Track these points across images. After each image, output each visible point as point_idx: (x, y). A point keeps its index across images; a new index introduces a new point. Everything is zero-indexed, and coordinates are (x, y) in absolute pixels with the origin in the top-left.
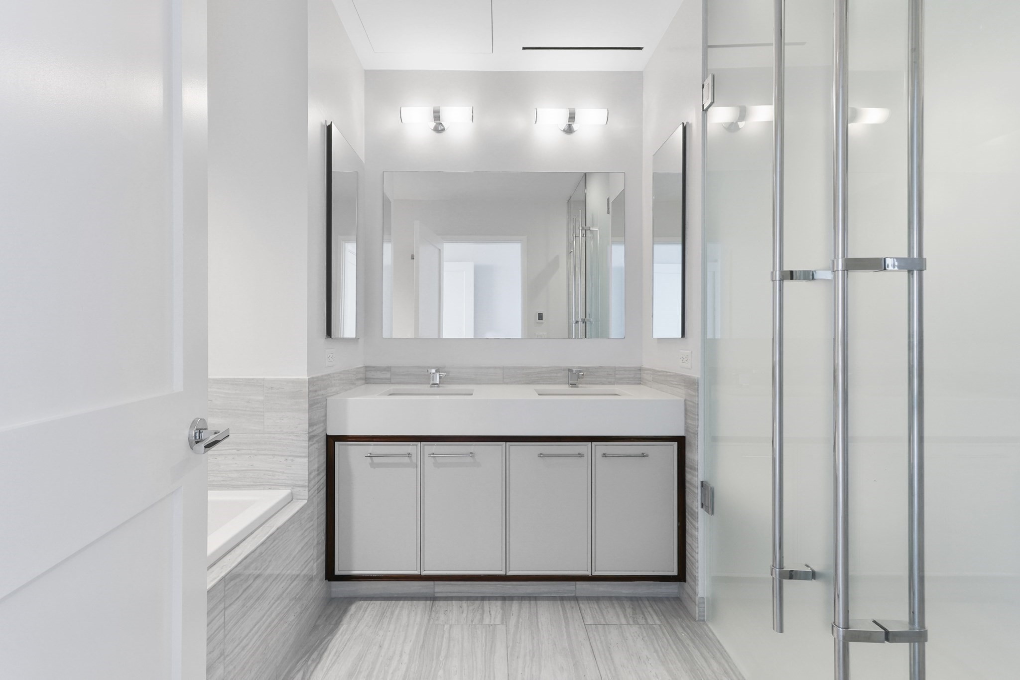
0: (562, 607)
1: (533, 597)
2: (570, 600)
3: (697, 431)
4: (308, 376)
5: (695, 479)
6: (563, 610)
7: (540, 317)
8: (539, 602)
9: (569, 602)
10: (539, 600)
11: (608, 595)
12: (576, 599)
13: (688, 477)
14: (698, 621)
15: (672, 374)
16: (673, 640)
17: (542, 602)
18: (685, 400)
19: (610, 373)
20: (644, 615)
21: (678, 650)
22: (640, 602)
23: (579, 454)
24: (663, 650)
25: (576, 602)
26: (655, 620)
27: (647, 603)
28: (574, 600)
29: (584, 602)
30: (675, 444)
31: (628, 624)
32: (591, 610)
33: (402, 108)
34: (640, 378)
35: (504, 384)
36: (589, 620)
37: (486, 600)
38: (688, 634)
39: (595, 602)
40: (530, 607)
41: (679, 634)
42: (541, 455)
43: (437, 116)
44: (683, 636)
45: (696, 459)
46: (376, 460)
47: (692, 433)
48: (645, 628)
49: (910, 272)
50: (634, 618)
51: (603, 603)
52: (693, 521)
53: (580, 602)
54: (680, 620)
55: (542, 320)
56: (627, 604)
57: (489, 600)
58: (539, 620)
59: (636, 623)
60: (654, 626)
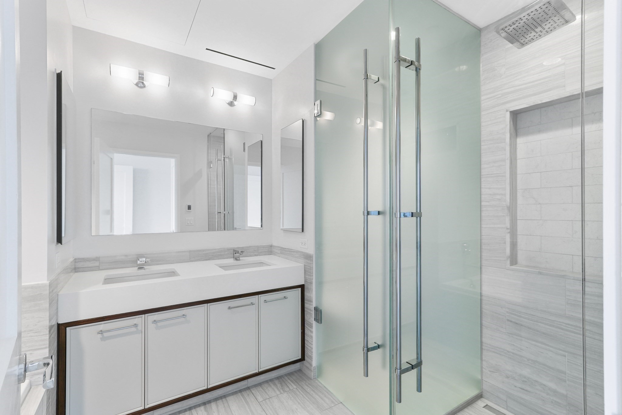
0: (242, 396)
1: (223, 396)
2: (245, 390)
3: (312, 282)
4: (48, 281)
5: (310, 307)
6: (243, 397)
7: (189, 208)
8: (227, 398)
9: (245, 392)
10: (227, 397)
11: (265, 380)
12: (248, 388)
13: (306, 305)
14: (313, 379)
15: (295, 251)
16: (305, 394)
17: (230, 397)
18: (305, 265)
19: (255, 249)
20: (287, 386)
21: (309, 398)
22: (283, 378)
23: (251, 303)
24: (302, 401)
25: (249, 390)
26: (293, 386)
27: (286, 378)
28: (248, 390)
29: (253, 389)
30: (300, 289)
31: (281, 393)
32: (259, 393)
33: (111, 65)
34: (271, 251)
35: (190, 262)
36: (260, 399)
37: (193, 409)
38: (310, 388)
39: (260, 387)
40: (224, 404)
41: (306, 389)
42: (229, 308)
43: (141, 77)
44: (308, 390)
45: (312, 296)
46: (105, 335)
47: (309, 283)
48: (290, 393)
49: (417, 218)
50: (282, 389)
51: (264, 386)
52: (310, 329)
53: (252, 390)
54: (305, 382)
55: (191, 209)
56: (276, 382)
57: (195, 408)
58: (232, 410)
59: (284, 391)
60: (294, 389)
